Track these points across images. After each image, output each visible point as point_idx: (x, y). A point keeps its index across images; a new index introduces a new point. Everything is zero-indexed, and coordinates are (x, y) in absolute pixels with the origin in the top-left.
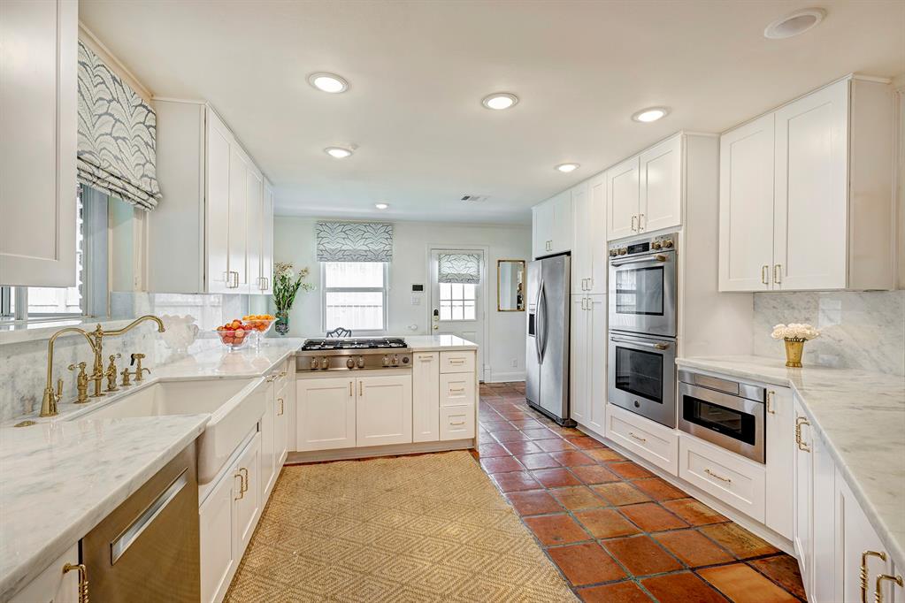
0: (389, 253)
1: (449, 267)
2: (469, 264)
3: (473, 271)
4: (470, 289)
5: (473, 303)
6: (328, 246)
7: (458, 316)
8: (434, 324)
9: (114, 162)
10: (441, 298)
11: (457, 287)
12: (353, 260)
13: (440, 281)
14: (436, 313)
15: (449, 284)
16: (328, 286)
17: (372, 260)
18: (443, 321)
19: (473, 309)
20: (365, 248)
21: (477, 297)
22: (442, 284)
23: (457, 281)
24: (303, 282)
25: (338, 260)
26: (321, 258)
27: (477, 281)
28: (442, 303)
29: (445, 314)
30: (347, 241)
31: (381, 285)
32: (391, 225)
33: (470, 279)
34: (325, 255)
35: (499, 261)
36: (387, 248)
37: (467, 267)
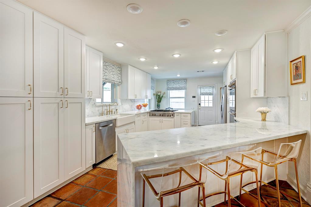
0: (185, 87)
1: (203, 91)
2: (210, 89)
3: (211, 91)
4: (211, 97)
5: (212, 101)
6: (170, 86)
7: (207, 105)
8: (199, 108)
9: (113, 79)
10: (201, 100)
11: (207, 97)
12: (176, 90)
13: (200, 95)
14: (200, 104)
15: (204, 96)
16: (170, 97)
17: (181, 90)
18: (202, 107)
19: (212, 104)
20: (179, 86)
21: (213, 99)
22: (201, 96)
23: (206, 95)
24: (164, 96)
25: (172, 90)
26: (168, 89)
27: (213, 95)
28: (202, 101)
29: (202, 105)
30: (174, 85)
31: (184, 96)
32: (186, 79)
33: (210, 94)
34: (169, 89)
35: (221, 88)
36: (185, 86)
37: (210, 90)
